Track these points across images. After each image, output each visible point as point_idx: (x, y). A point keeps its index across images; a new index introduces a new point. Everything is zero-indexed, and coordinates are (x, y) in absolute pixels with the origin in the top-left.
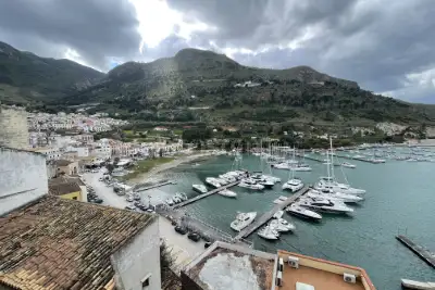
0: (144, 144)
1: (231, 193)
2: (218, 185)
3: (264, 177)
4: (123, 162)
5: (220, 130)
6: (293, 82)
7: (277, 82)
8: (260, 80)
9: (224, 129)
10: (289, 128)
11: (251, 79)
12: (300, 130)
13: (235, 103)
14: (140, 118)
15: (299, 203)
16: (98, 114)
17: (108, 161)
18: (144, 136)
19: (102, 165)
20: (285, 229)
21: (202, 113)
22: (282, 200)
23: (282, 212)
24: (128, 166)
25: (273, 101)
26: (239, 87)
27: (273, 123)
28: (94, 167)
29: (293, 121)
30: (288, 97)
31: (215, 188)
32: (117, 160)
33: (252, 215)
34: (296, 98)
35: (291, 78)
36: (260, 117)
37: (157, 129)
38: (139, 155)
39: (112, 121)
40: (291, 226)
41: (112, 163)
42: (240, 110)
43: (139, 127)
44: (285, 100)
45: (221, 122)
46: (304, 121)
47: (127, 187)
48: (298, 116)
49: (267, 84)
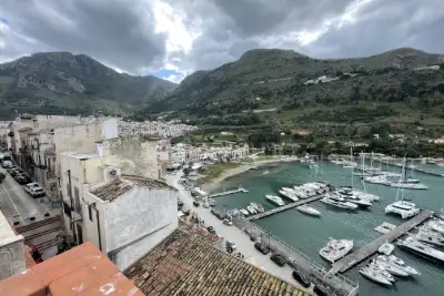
0: (212, 148)
1: (312, 210)
2: (295, 199)
3: (355, 194)
4: (196, 166)
5: (288, 133)
6: (386, 71)
7: (362, 73)
8: (339, 74)
9: (294, 132)
10: (383, 130)
11: (325, 73)
12: (400, 132)
13: (307, 103)
14: (208, 123)
15: (418, 236)
16: (173, 121)
17: (184, 164)
18: (212, 141)
19: (179, 168)
20: (403, 272)
21: (267, 115)
22: (388, 228)
23: (392, 247)
24: (200, 170)
25: (356, 97)
26: (310, 84)
27: (357, 124)
28: (173, 169)
29: (386, 120)
30: (380, 91)
31: (293, 201)
32: (191, 164)
33: (348, 244)
34: (392, 91)
35: (383, 66)
36: (338, 117)
37: (223, 133)
38: (209, 159)
39: (184, 127)
40: (411, 270)
41: (187, 166)
42: (312, 110)
43: (207, 132)
44: (374, 94)
45: (289, 124)
46: (406, 119)
47: (203, 193)
48: (396, 114)
49: (347, 77)
